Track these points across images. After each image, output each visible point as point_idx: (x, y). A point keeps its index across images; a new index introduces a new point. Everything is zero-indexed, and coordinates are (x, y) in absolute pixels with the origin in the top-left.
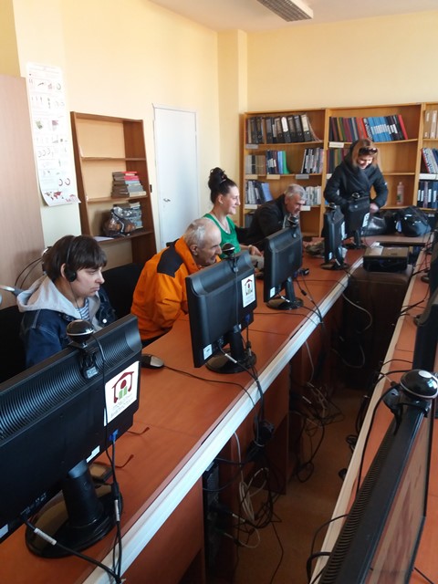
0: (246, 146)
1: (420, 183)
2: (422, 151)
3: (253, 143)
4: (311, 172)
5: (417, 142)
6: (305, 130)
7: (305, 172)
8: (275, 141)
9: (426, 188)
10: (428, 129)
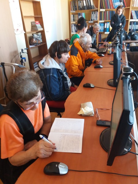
0: (71, 12)
1: (130, 23)
2: (131, 11)
3: (73, 10)
4: (94, 20)
5: (129, 8)
6: (92, 5)
7: (92, 20)
8: (81, 9)
9: (132, 24)
10: (133, 3)
